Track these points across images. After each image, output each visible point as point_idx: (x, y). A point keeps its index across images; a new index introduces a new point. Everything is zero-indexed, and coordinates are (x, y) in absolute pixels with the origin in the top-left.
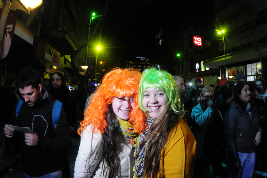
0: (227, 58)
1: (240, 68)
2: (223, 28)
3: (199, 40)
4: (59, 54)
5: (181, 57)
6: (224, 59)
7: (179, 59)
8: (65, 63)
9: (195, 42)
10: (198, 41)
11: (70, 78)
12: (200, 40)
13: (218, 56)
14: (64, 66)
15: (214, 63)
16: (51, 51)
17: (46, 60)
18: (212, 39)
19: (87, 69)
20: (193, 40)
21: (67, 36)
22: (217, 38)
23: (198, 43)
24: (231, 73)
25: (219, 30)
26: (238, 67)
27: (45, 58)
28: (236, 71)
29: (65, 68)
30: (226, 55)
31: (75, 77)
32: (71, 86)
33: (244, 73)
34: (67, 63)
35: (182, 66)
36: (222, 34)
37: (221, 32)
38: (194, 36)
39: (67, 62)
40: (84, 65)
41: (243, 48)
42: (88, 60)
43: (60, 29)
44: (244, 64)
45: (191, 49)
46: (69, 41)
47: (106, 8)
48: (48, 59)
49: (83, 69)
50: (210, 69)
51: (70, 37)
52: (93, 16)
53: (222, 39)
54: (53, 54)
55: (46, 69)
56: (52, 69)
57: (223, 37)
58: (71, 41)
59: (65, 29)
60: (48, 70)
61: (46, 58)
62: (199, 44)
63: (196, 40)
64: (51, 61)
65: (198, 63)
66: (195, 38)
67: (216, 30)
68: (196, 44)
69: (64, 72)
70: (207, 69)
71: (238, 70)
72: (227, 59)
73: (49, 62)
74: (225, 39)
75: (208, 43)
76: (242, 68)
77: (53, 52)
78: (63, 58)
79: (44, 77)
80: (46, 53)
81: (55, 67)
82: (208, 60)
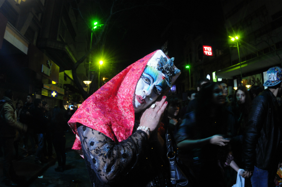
0: (243, 66)
1: (256, 76)
2: (237, 34)
3: (209, 49)
4: (58, 67)
5: (191, 68)
6: (239, 67)
7: (189, 71)
8: (65, 79)
9: (205, 52)
10: (208, 51)
11: (71, 95)
12: (211, 50)
13: (231, 66)
14: (64, 82)
15: (228, 73)
16: (49, 63)
17: (43, 73)
18: (225, 46)
19: (91, 85)
20: (203, 50)
21: (67, 48)
22: (231, 45)
23: (208, 52)
24: (246, 83)
25: (232, 36)
26: (254, 76)
27: (42, 71)
28: (252, 80)
29: (65, 85)
30: (241, 63)
31: (77, 94)
32: (72, 105)
33: (261, 81)
34: (67, 80)
35: (192, 78)
36: (235, 40)
37: (235, 38)
38: (203, 46)
39: (67, 78)
40: (87, 80)
41: (258, 55)
42: (91, 75)
43: (58, 39)
44: (261, 71)
45: (200, 60)
46: (69, 53)
47: (111, 11)
48: (45, 73)
49: (86, 85)
50: (222, 79)
51: (70, 49)
52: (95, 26)
53: (236, 46)
54: (51, 67)
55: (44, 85)
56: (51, 85)
57: (237, 44)
58: (71, 54)
59: (64, 40)
60: (46, 86)
61: (44, 71)
62: (210, 53)
63: (206, 50)
64: (49, 75)
65: (209, 75)
66: (205, 47)
67: (230, 37)
68: (206, 54)
69: (64, 88)
70: (220, 80)
71: (254, 78)
72: (243, 68)
73: (47, 76)
74: (239, 46)
75: (219, 53)
76: (258, 76)
77: (51, 64)
78: (62, 73)
79: (42, 94)
80: (43, 65)
81: (54, 83)
82: (220, 70)
